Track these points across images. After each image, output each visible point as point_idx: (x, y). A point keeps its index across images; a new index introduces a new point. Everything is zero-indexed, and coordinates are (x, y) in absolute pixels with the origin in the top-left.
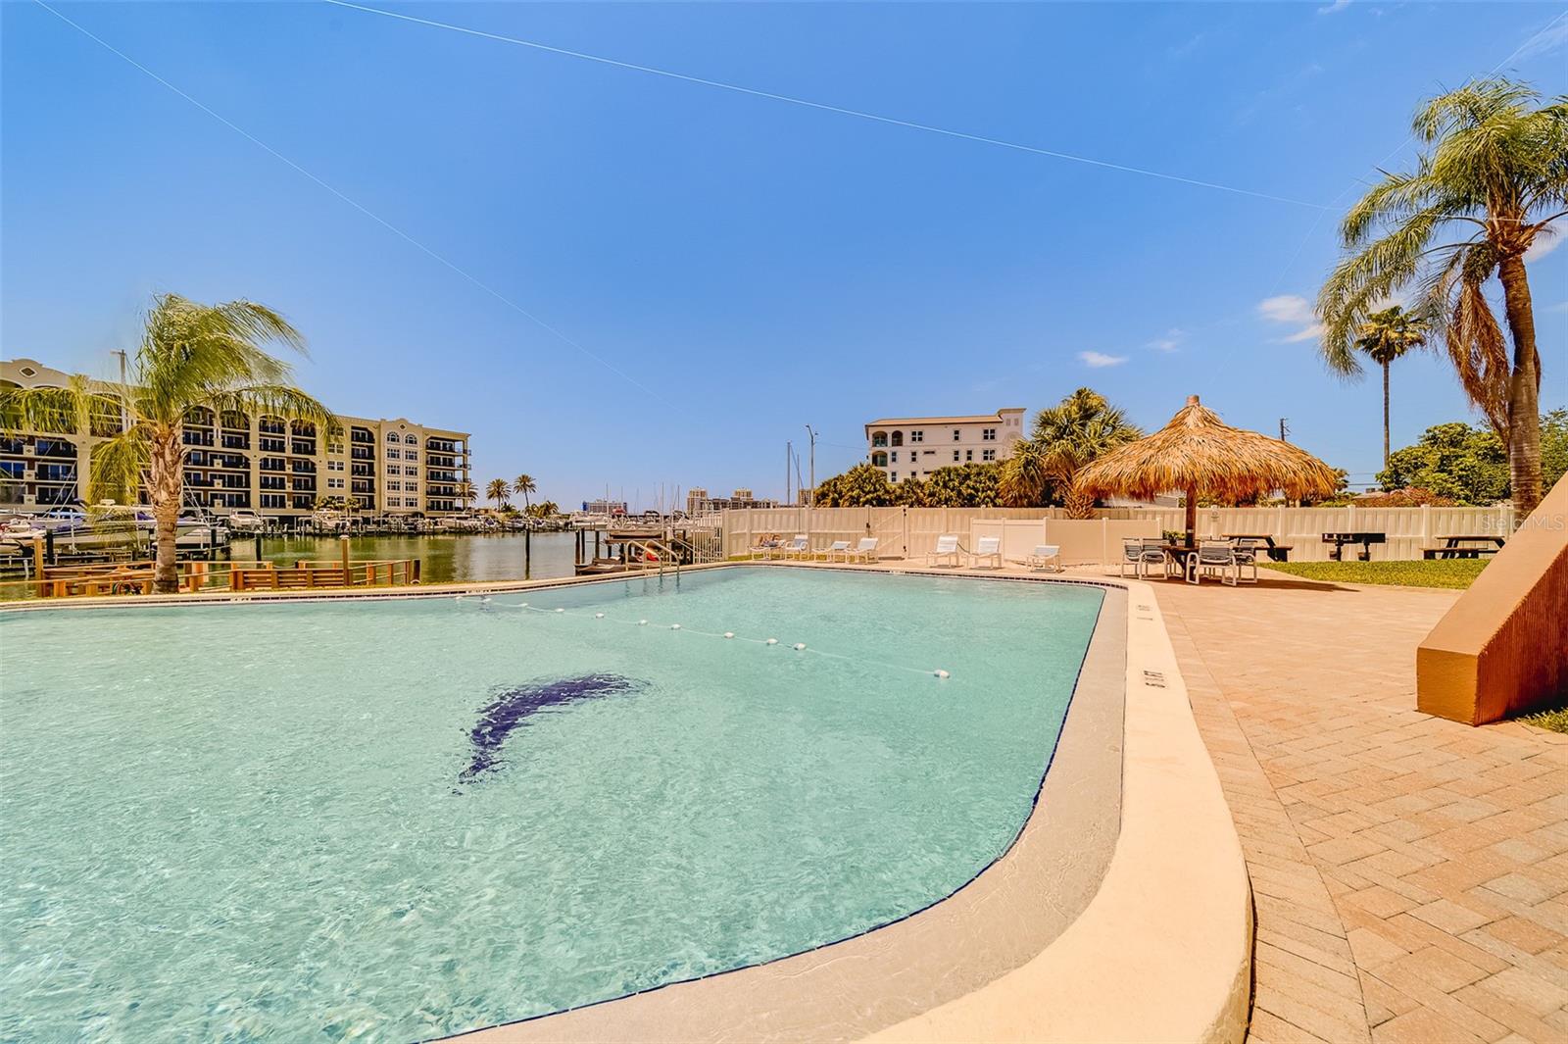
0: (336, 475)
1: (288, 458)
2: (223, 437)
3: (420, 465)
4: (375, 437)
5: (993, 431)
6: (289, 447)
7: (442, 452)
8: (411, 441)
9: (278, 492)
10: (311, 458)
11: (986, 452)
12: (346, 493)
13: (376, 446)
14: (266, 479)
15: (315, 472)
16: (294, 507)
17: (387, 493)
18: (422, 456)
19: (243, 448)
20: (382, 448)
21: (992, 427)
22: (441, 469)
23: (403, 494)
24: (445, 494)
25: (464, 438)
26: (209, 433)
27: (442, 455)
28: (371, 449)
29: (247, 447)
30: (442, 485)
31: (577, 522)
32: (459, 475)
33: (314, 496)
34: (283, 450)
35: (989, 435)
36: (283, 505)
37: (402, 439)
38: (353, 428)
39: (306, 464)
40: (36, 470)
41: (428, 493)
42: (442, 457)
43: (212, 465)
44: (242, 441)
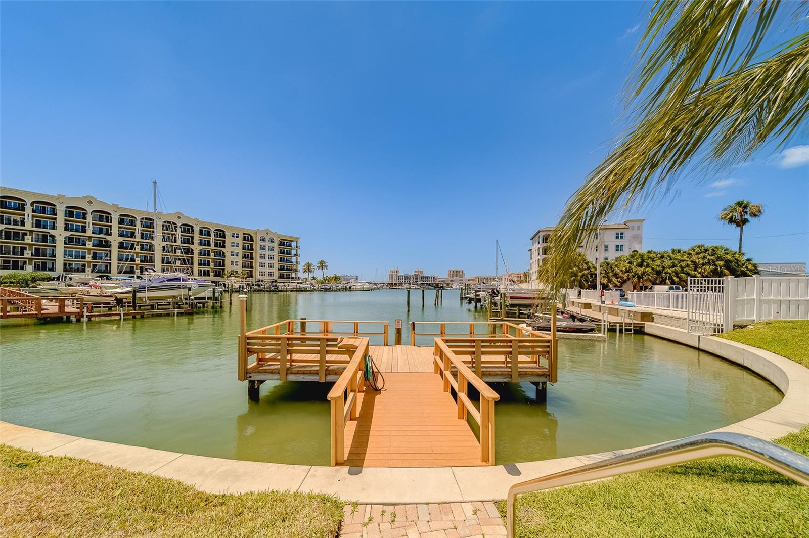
0: (235, 259)
1: (212, 249)
2: (181, 238)
3: (275, 253)
4: (254, 239)
5: (622, 234)
6: (212, 244)
7: (285, 246)
8: (271, 241)
9: (206, 268)
10: (223, 249)
11: (617, 246)
12: (239, 269)
13: (254, 243)
14: (201, 260)
15: (225, 257)
16: (214, 276)
17: (259, 269)
18: (276, 250)
19: (190, 244)
20: (257, 244)
21: (621, 231)
22: (285, 256)
23: (267, 270)
24: (287, 270)
25: (297, 240)
26: (174, 236)
27: (286, 249)
28: (252, 245)
29: (193, 243)
30: (285, 264)
31: (353, 286)
32: (293, 260)
33: (223, 270)
34: (209, 245)
35: (619, 236)
36: (209, 275)
37: (267, 240)
38: (244, 234)
39: (220, 253)
40: (92, 255)
41: (279, 270)
42: (285, 250)
43: (175, 253)
44: (190, 241)
